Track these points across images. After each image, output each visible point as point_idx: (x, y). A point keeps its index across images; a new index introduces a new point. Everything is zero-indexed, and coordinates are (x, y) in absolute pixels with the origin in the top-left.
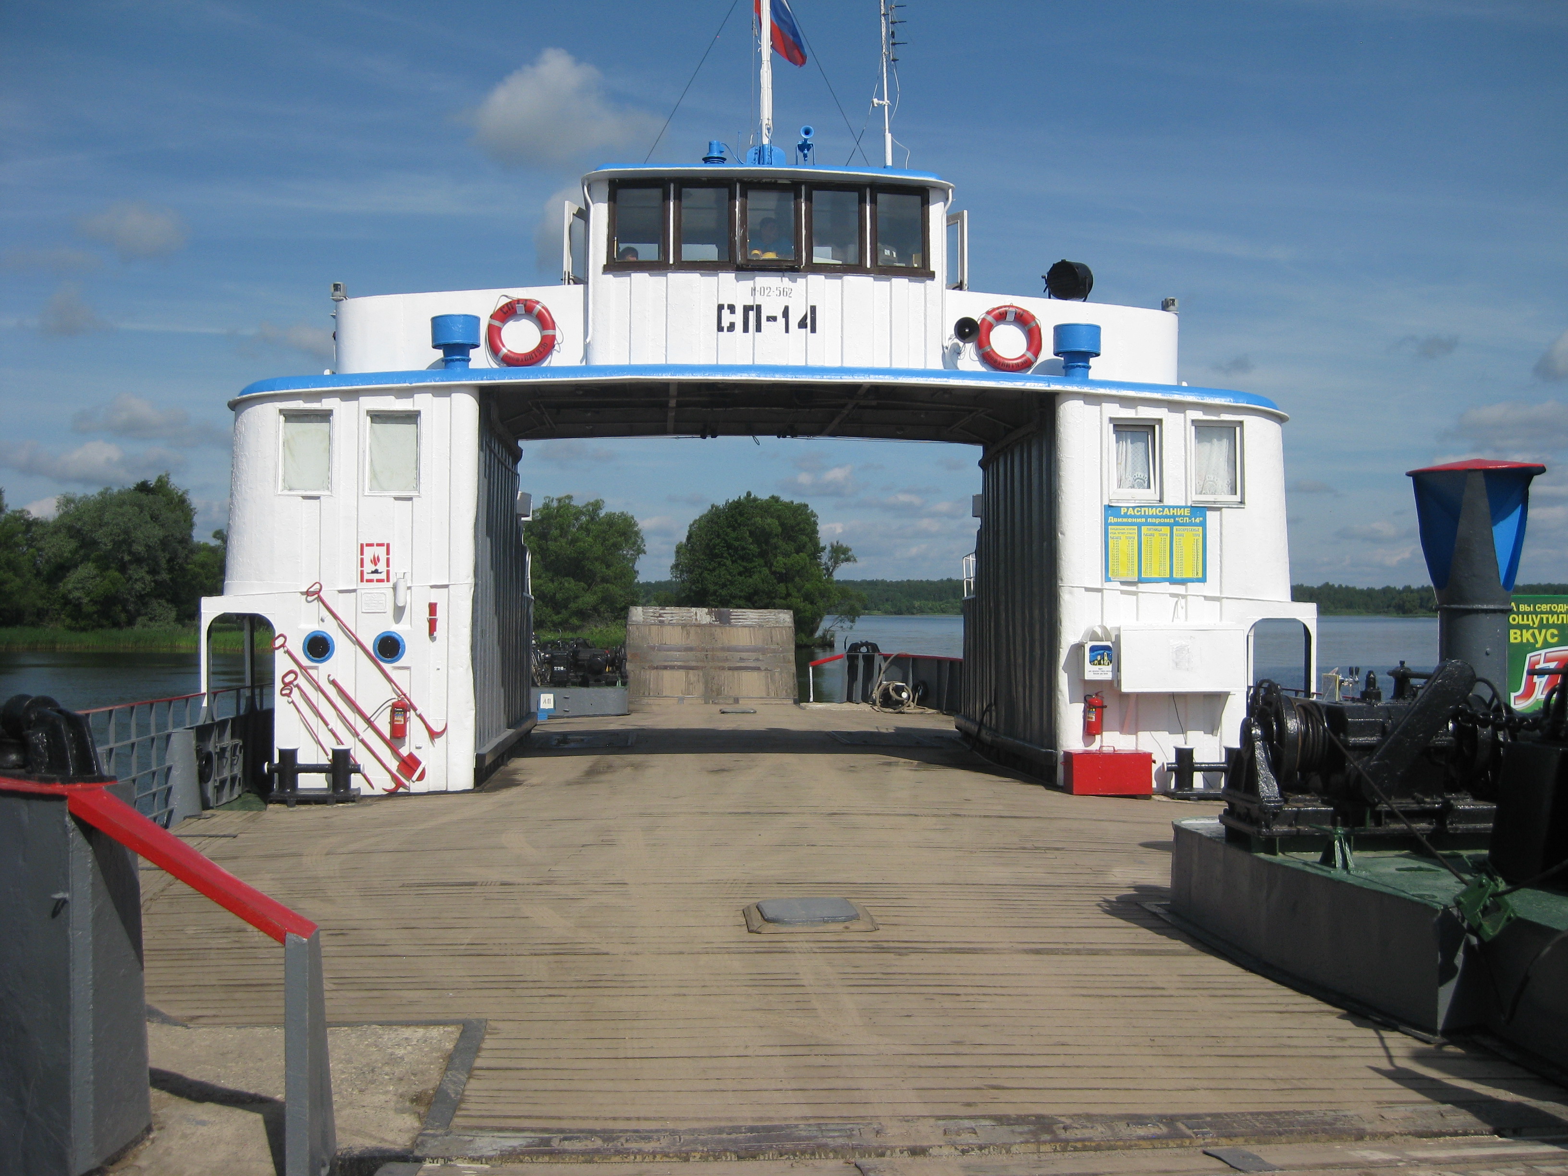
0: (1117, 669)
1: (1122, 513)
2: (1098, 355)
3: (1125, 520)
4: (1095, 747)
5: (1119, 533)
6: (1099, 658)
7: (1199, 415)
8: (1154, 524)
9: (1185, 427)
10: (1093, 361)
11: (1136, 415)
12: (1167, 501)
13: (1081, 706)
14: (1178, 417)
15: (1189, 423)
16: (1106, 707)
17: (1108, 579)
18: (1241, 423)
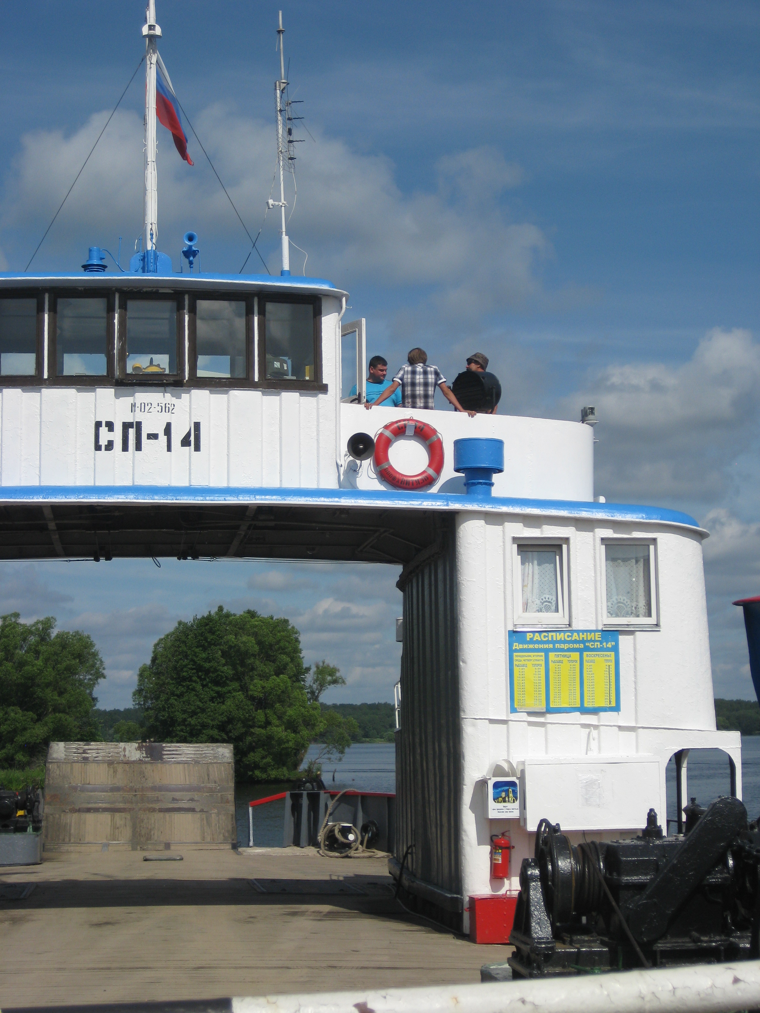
0: (523, 807)
1: (528, 639)
2: (500, 471)
3: (531, 646)
4: (502, 892)
5: (524, 660)
6: (503, 794)
7: (609, 533)
8: (562, 650)
9: (594, 546)
10: (496, 478)
11: (542, 534)
12: (575, 627)
13: (488, 848)
14: (586, 536)
15: (598, 541)
16: (513, 847)
17: (513, 710)
18: (654, 540)
